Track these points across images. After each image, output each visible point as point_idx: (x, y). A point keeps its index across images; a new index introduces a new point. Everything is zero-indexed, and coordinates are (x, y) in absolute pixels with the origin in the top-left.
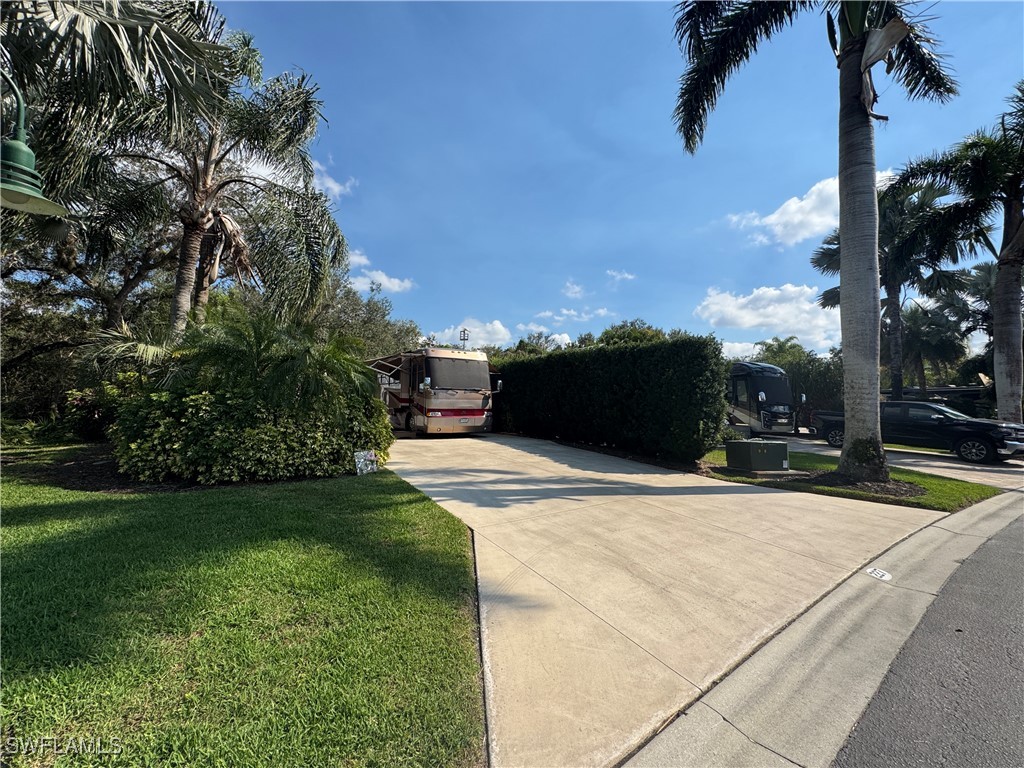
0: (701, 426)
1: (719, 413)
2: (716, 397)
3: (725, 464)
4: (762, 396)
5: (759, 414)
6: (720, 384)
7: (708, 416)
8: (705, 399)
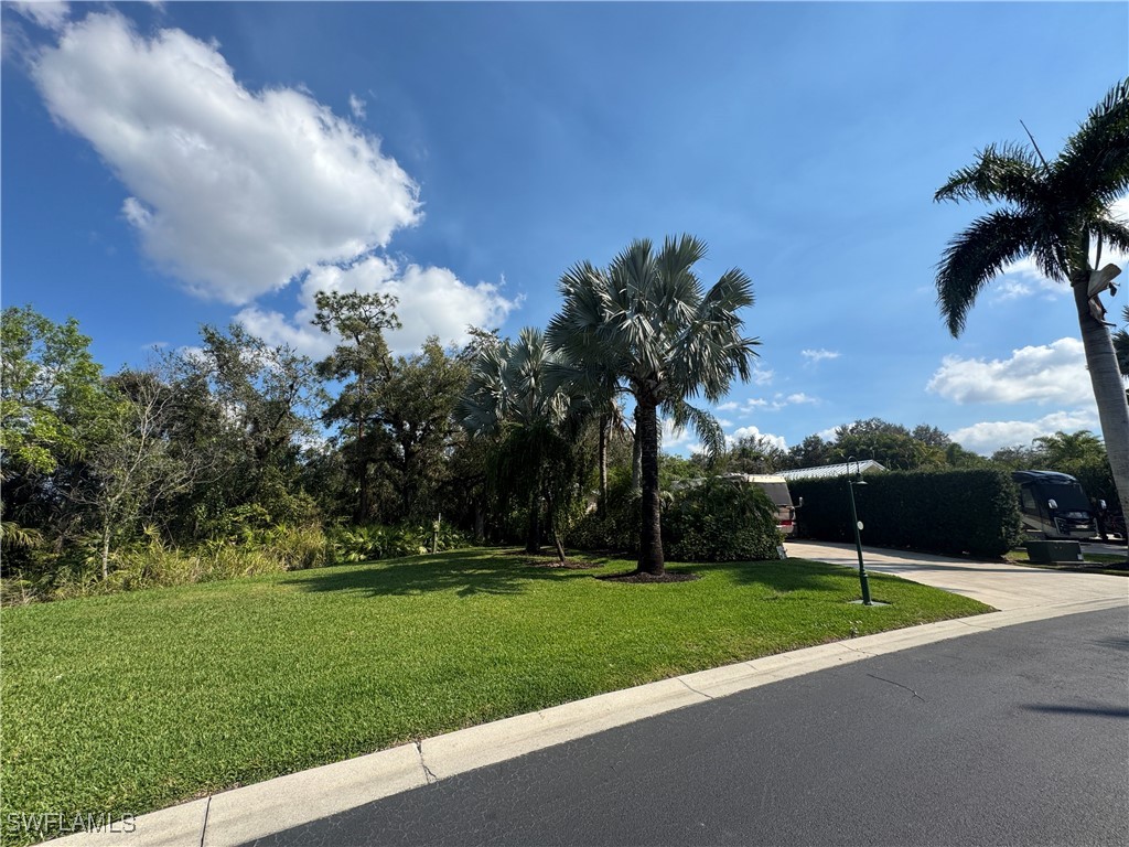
0: (1004, 530)
1: (1017, 521)
2: (1012, 510)
3: (1028, 559)
4: (1053, 503)
5: (1052, 520)
6: (1014, 501)
7: (1007, 523)
8: (1003, 511)
